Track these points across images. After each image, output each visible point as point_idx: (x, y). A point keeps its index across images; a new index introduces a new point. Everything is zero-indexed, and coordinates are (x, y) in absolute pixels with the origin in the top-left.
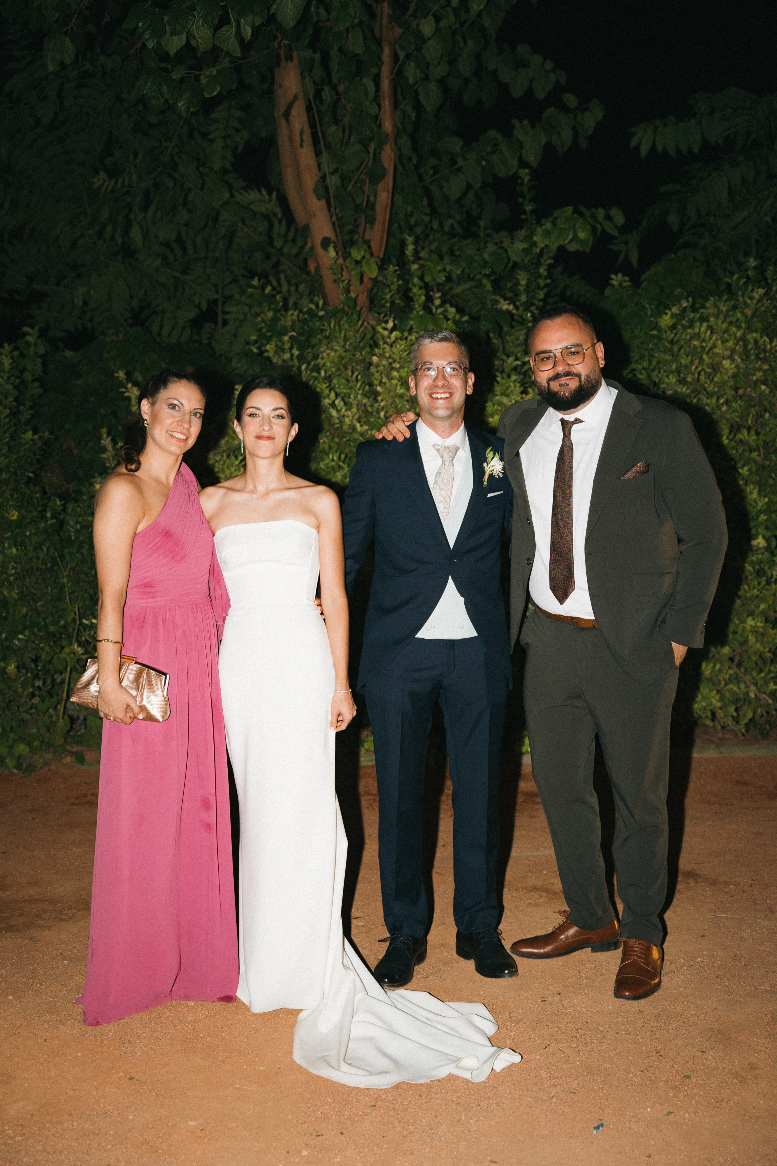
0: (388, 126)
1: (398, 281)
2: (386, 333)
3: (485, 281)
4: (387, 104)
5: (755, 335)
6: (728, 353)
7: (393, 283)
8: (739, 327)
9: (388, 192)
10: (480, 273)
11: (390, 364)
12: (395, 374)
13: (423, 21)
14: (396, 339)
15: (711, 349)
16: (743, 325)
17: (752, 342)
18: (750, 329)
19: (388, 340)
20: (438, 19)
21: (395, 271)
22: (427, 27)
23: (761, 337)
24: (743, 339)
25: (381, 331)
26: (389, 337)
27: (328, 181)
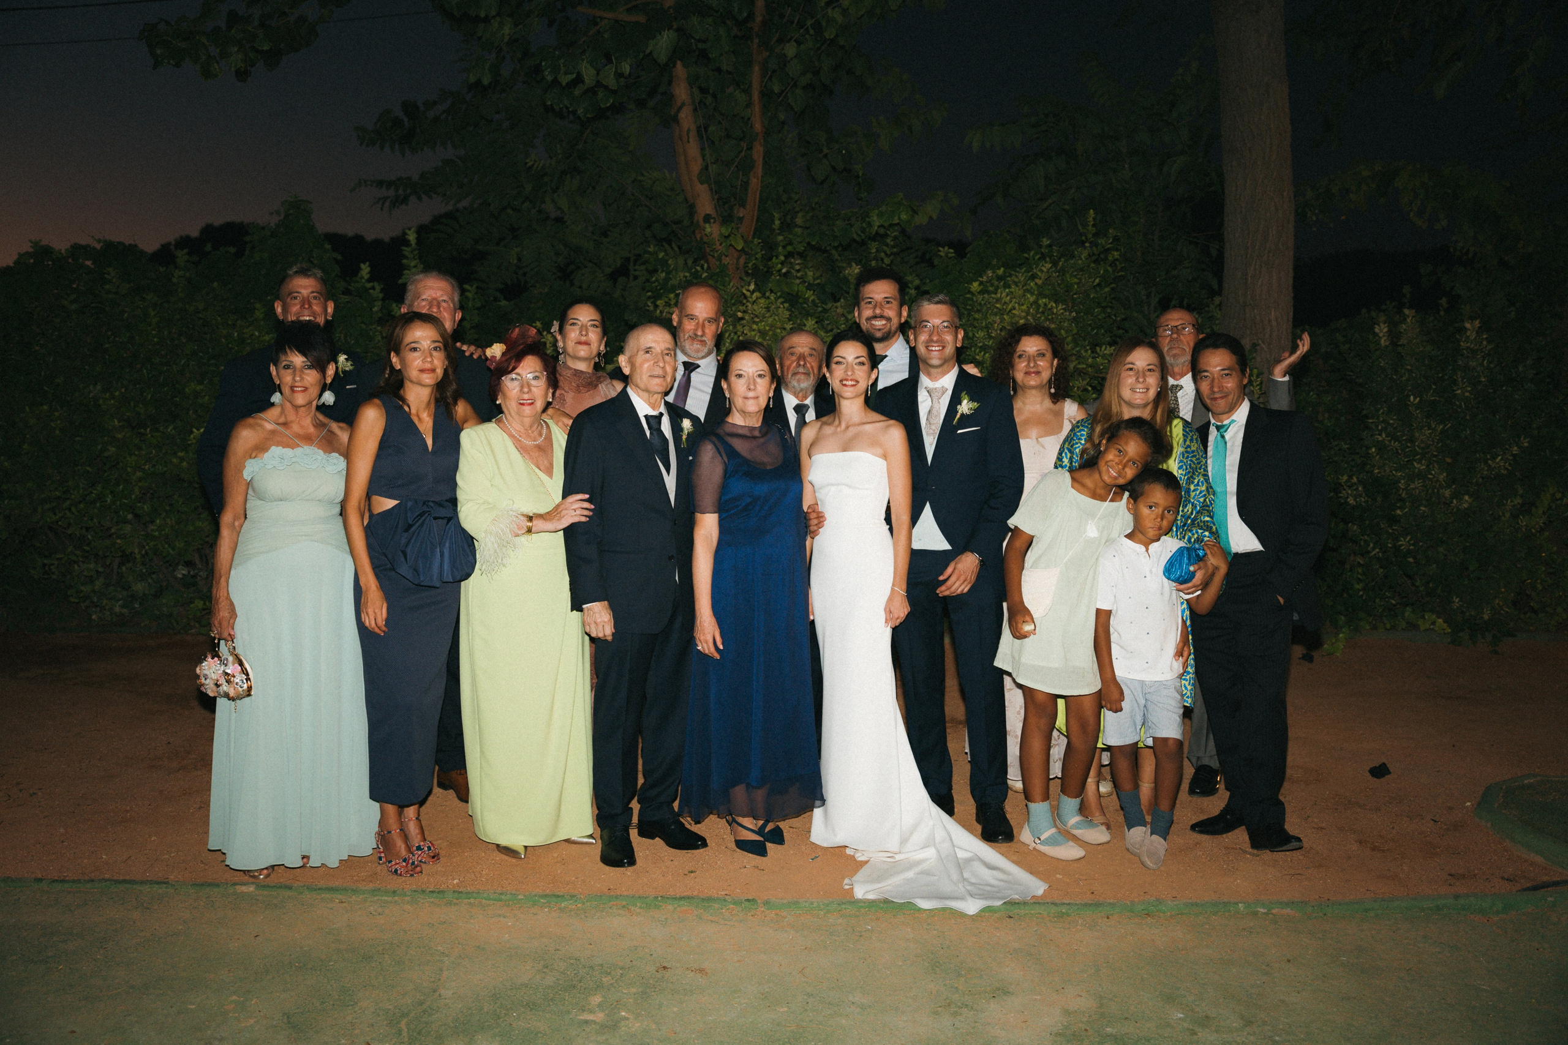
0: (758, 127)
1: (761, 251)
2: (748, 294)
3: (834, 252)
4: (757, 109)
5: (1044, 300)
6: (1023, 314)
7: (757, 253)
8: (1032, 294)
9: (758, 179)
10: (830, 245)
11: (753, 318)
12: (755, 327)
13: (788, 45)
14: (757, 298)
15: (1010, 311)
16: (1036, 292)
17: (1043, 306)
18: (1041, 295)
19: (750, 300)
20: (799, 43)
21: (759, 243)
22: (790, 50)
23: (1049, 302)
24: (1035, 302)
25: (745, 291)
26: (751, 298)
27: (710, 168)
